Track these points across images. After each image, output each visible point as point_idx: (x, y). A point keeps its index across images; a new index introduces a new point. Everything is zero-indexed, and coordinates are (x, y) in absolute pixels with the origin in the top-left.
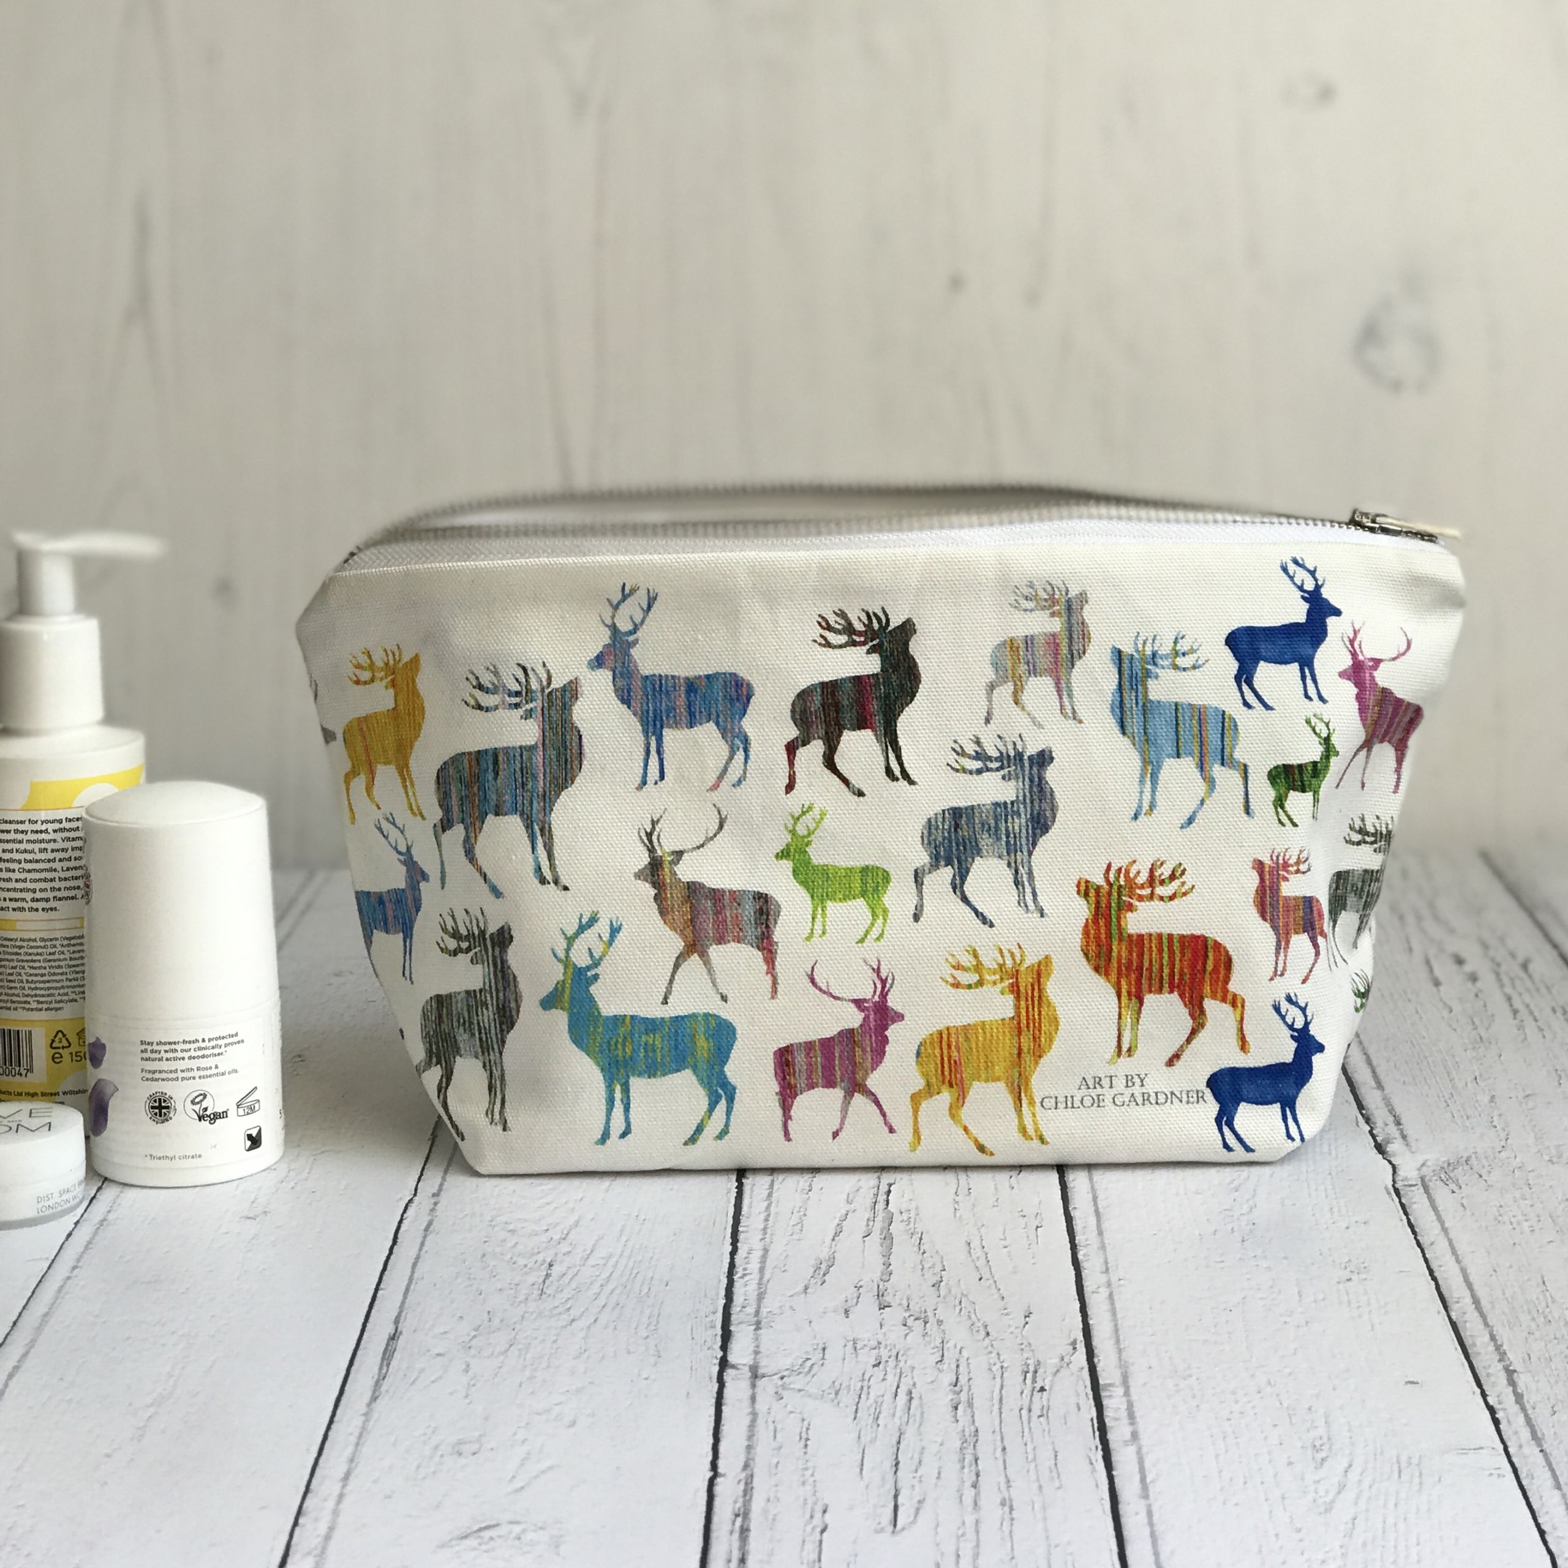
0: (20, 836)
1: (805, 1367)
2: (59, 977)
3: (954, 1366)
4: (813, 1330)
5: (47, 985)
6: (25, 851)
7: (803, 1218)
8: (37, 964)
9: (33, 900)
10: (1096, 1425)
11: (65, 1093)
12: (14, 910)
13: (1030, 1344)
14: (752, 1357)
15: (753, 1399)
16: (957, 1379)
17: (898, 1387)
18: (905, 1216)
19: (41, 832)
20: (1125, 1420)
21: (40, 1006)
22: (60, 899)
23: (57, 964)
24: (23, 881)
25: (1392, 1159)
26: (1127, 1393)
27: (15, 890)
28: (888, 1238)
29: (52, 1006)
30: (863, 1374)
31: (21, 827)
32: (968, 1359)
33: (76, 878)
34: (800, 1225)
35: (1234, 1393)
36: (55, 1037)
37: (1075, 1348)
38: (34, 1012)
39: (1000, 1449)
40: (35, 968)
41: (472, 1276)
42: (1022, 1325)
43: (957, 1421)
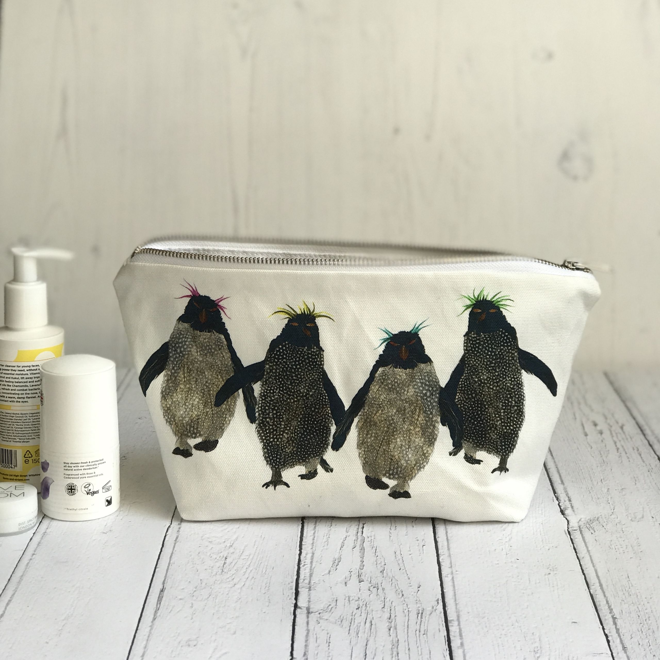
0: (13, 372)
1: (329, 609)
2: (27, 429)
3: (389, 610)
4: (332, 591)
5: (23, 432)
6: (15, 378)
7: (328, 539)
8: (19, 424)
9: (18, 398)
10: (446, 639)
11: (30, 476)
12: (10, 401)
13: (420, 600)
14: (307, 603)
15: (308, 623)
16: (390, 616)
17: (366, 619)
18: (370, 539)
19: (22, 371)
20: (458, 637)
21: (20, 440)
22: (29, 398)
23: (27, 424)
24: (14, 390)
25: (567, 517)
26: (459, 625)
27: (11, 394)
28: (363, 549)
29: (25, 441)
30: (352, 613)
31: (13, 369)
32: (395, 607)
33: (36, 389)
34: (327, 542)
35: (502, 626)
36: (26, 453)
37: (438, 603)
38: (18, 443)
39: (407, 649)
40: (18, 425)
41: (194, 563)
42: (417, 591)
43: (390, 636)
